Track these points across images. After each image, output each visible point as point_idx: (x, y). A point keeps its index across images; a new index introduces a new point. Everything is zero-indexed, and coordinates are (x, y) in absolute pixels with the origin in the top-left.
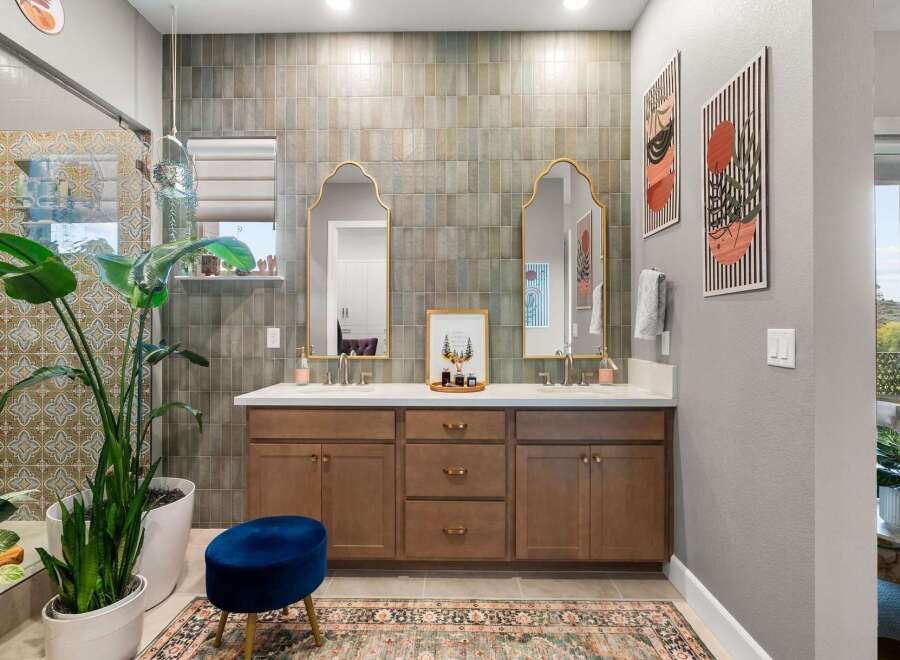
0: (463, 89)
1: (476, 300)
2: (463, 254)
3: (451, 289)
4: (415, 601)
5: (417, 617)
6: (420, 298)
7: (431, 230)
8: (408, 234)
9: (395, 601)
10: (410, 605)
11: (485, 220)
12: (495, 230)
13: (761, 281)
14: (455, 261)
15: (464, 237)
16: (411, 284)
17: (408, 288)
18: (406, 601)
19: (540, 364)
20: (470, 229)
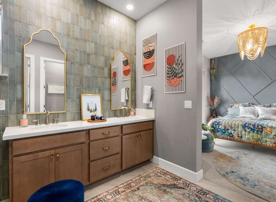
0: (93, 18)
1: (97, 91)
2: (93, 75)
3: (89, 86)
4: (100, 195)
5: (106, 199)
6: (77, 89)
7: (81, 65)
8: (73, 65)
9: (93, 198)
10: (99, 197)
11: (100, 65)
12: (103, 69)
13: (183, 91)
14: (90, 77)
15: (93, 69)
16: (74, 84)
17: (73, 85)
18: (97, 197)
19: (115, 111)
20: (95, 67)
